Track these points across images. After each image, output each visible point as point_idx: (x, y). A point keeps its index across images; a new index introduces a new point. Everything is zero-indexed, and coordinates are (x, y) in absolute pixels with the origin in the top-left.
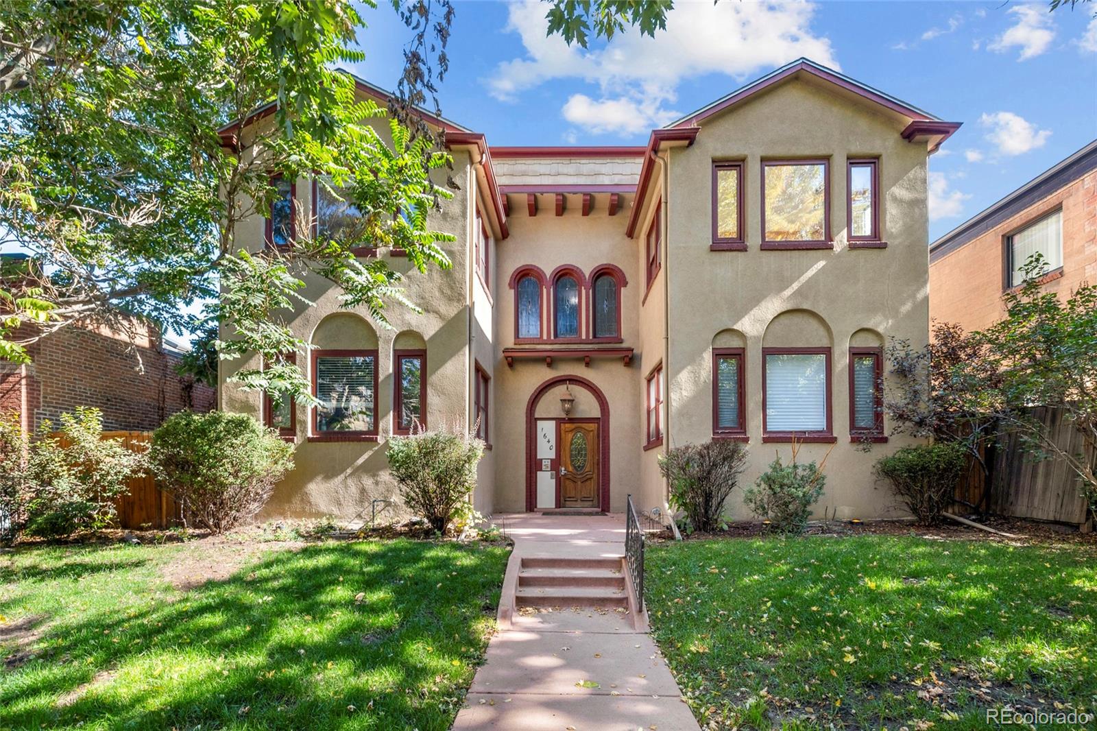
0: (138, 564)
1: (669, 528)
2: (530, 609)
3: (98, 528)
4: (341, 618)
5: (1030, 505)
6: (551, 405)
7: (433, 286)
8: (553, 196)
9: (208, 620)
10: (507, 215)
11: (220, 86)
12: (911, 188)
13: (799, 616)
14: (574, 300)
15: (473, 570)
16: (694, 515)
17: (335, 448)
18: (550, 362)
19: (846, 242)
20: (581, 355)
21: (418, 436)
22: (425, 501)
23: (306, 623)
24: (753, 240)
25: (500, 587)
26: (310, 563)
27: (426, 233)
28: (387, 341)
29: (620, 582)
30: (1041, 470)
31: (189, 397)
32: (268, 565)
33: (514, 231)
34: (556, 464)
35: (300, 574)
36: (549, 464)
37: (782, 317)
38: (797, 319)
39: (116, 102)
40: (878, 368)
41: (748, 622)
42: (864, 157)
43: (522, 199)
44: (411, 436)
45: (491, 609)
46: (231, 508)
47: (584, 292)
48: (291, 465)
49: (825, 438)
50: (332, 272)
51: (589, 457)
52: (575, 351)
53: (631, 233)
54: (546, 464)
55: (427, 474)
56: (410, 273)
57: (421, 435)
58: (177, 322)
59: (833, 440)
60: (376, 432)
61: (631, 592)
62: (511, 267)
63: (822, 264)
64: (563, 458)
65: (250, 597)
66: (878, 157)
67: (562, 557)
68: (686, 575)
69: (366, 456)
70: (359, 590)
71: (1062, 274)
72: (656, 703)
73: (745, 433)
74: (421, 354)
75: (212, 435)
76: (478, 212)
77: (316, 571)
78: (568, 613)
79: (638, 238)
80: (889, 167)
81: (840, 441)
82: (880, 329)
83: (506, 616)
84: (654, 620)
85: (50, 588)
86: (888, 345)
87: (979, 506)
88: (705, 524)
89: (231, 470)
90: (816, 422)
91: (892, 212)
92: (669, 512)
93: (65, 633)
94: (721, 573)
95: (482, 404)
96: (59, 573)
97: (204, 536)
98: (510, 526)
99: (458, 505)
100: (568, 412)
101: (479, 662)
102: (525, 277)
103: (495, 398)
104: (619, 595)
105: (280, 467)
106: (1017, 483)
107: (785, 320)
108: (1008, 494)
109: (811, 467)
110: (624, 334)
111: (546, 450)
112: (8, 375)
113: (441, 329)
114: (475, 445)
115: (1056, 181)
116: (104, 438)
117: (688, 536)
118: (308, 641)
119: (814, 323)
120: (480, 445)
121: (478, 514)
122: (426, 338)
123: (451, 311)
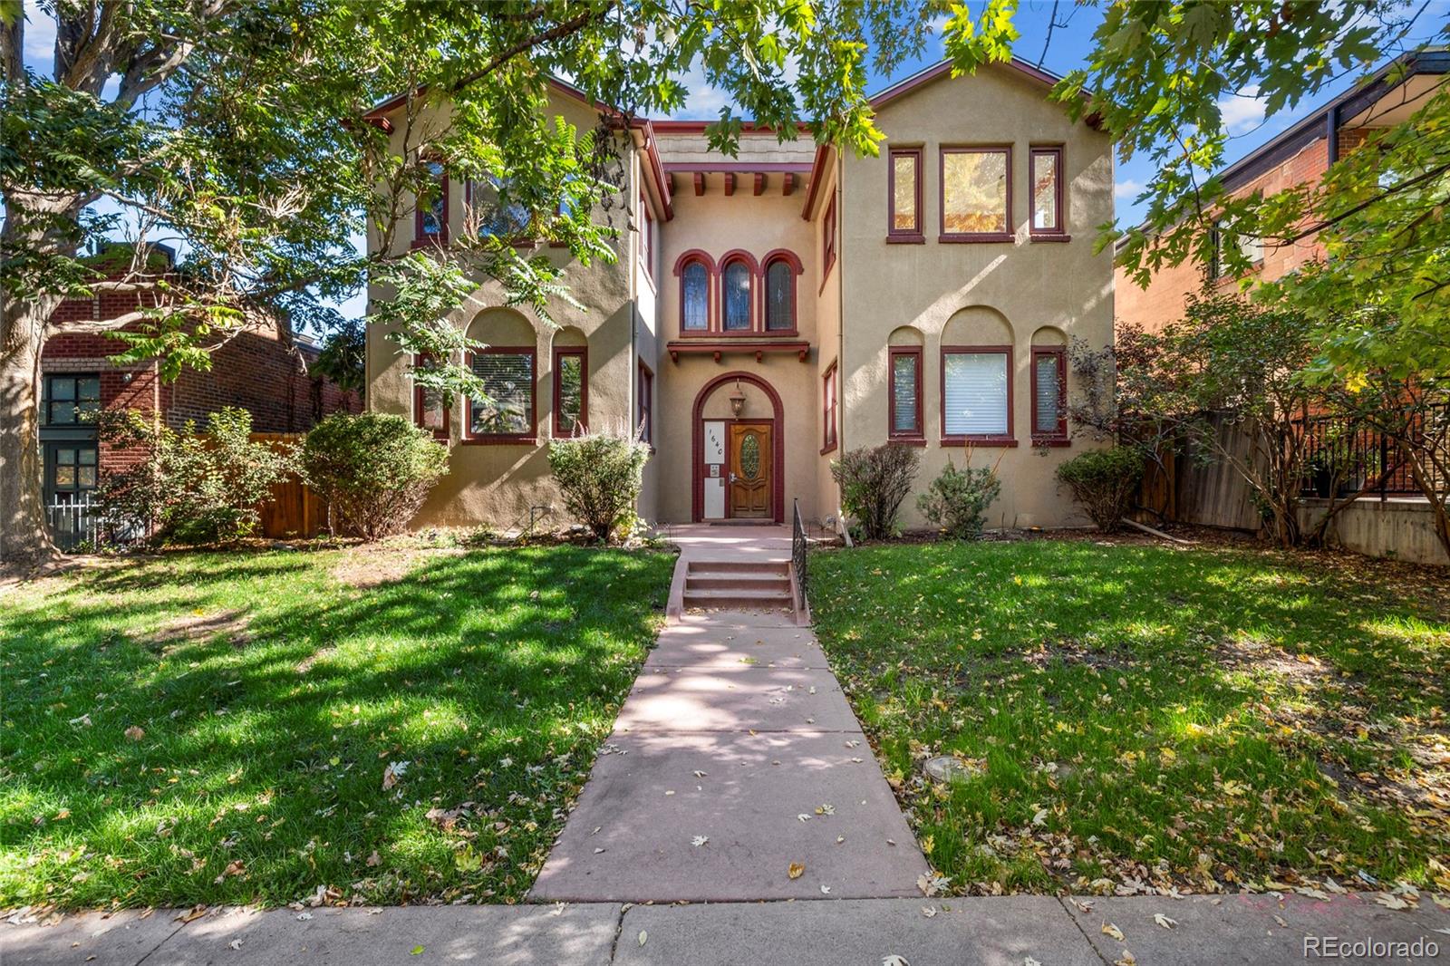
0: (304, 567)
1: (842, 536)
2: (698, 609)
3: (242, 536)
4: (519, 611)
5: (1214, 512)
6: (719, 404)
7: (594, 281)
8: (723, 175)
9: (398, 612)
10: (672, 194)
11: (373, 70)
12: (1096, 179)
13: (944, 606)
14: (746, 284)
15: (641, 573)
16: (866, 523)
17: (492, 452)
18: (719, 357)
19: (1028, 235)
20: (755, 349)
21: (580, 439)
22: (587, 507)
23: (491, 614)
24: (931, 232)
25: (668, 589)
26: (478, 567)
27: (589, 230)
28: (546, 338)
29: (787, 585)
30: (1225, 477)
31: (319, 393)
32: (439, 568)
33: (678, 212)
34: (725, 470)
35: (472, 575)
36: (717, 468)
37: (961, 314)
38: (977, 316)
39: (268, 89)
40: (1061, 368)
41: (901, 614)
42: (1047, 145)
43: (689, 177)
44: (573, 439)
45: (660, 607)
46: (384, 516)
47: (756, 279)
48: (446, 470)
49: (1006, 441)
50: (493, 268)
51: (762, 462)
52: (746, 345)
53: (807, 216)
54: (715, 469)
55: (591, 479)
56: (570, 265)
57: (584, 439)
58: (316, 316)
59: (1014, 444)
60: (533, 433)
61: (795, 593)
62: (676, 251)
63: (1002, 258)
64: (733, 464)
65: (429, 594)
66: (1062, 145)
67: (730, 561)
68: (851, 577)
69: (523, 460)
70: (532, 589)
71: (1262, 266)
72: (806, 673)
73: (922, 436)
74: (582, 352)
75: (367, 436)
76: (641, 195)
77: (486, 573)
78: (734, 613)
79: (815, 220)
80: (1072, 158)
81: (1021, 446)
82: (1064, 327)
83: (674, 613)
84: (815, 616)
85: (228, 587)
86: (1071, 344)
87: (1163, 513)
88: (879, 531)
89: (389, 474)
90: (997, 426)
91: (1076, 204)
92: (843, 518)
93: (268, 622)
94: (884, 574)
95: (645, 404)
96: (229, 575)
97: (359, 544)
98: (676, 535)
99: (622, 511)
100: (738, 412)
101: (652, 646)
102: (691, 264)
103: (659, 397)
104: (785, 596)
105: (436, 473)
106: (1204, 489)
107: (964, 317)
108: (1195, 501)
109: (985, 472)
110: (800, 326)
111: (714, 454)
112: (141, 373)
113: (604, 324)
114: (640, 448)
115: (1257, 166)
116: (251, 440)
117: (860, 544)
118: (496, 628)
119: (994, 321)
120: (645, 448)
121: (643, 522)
122: (587, 335)
123: (613, 305)
